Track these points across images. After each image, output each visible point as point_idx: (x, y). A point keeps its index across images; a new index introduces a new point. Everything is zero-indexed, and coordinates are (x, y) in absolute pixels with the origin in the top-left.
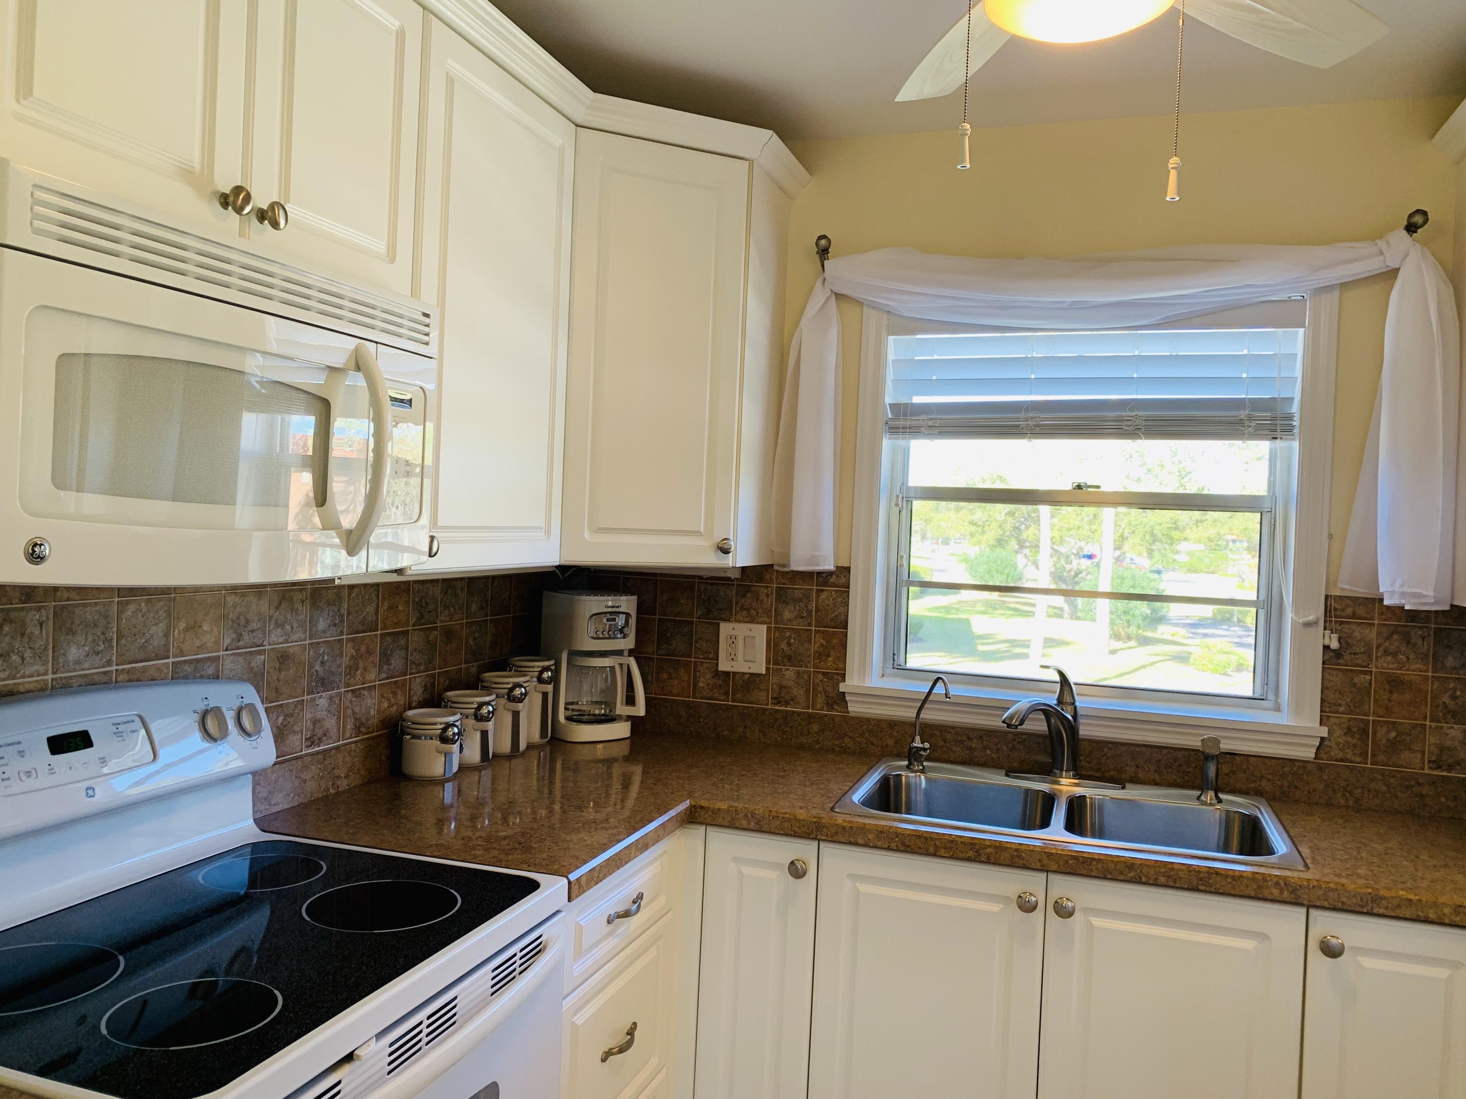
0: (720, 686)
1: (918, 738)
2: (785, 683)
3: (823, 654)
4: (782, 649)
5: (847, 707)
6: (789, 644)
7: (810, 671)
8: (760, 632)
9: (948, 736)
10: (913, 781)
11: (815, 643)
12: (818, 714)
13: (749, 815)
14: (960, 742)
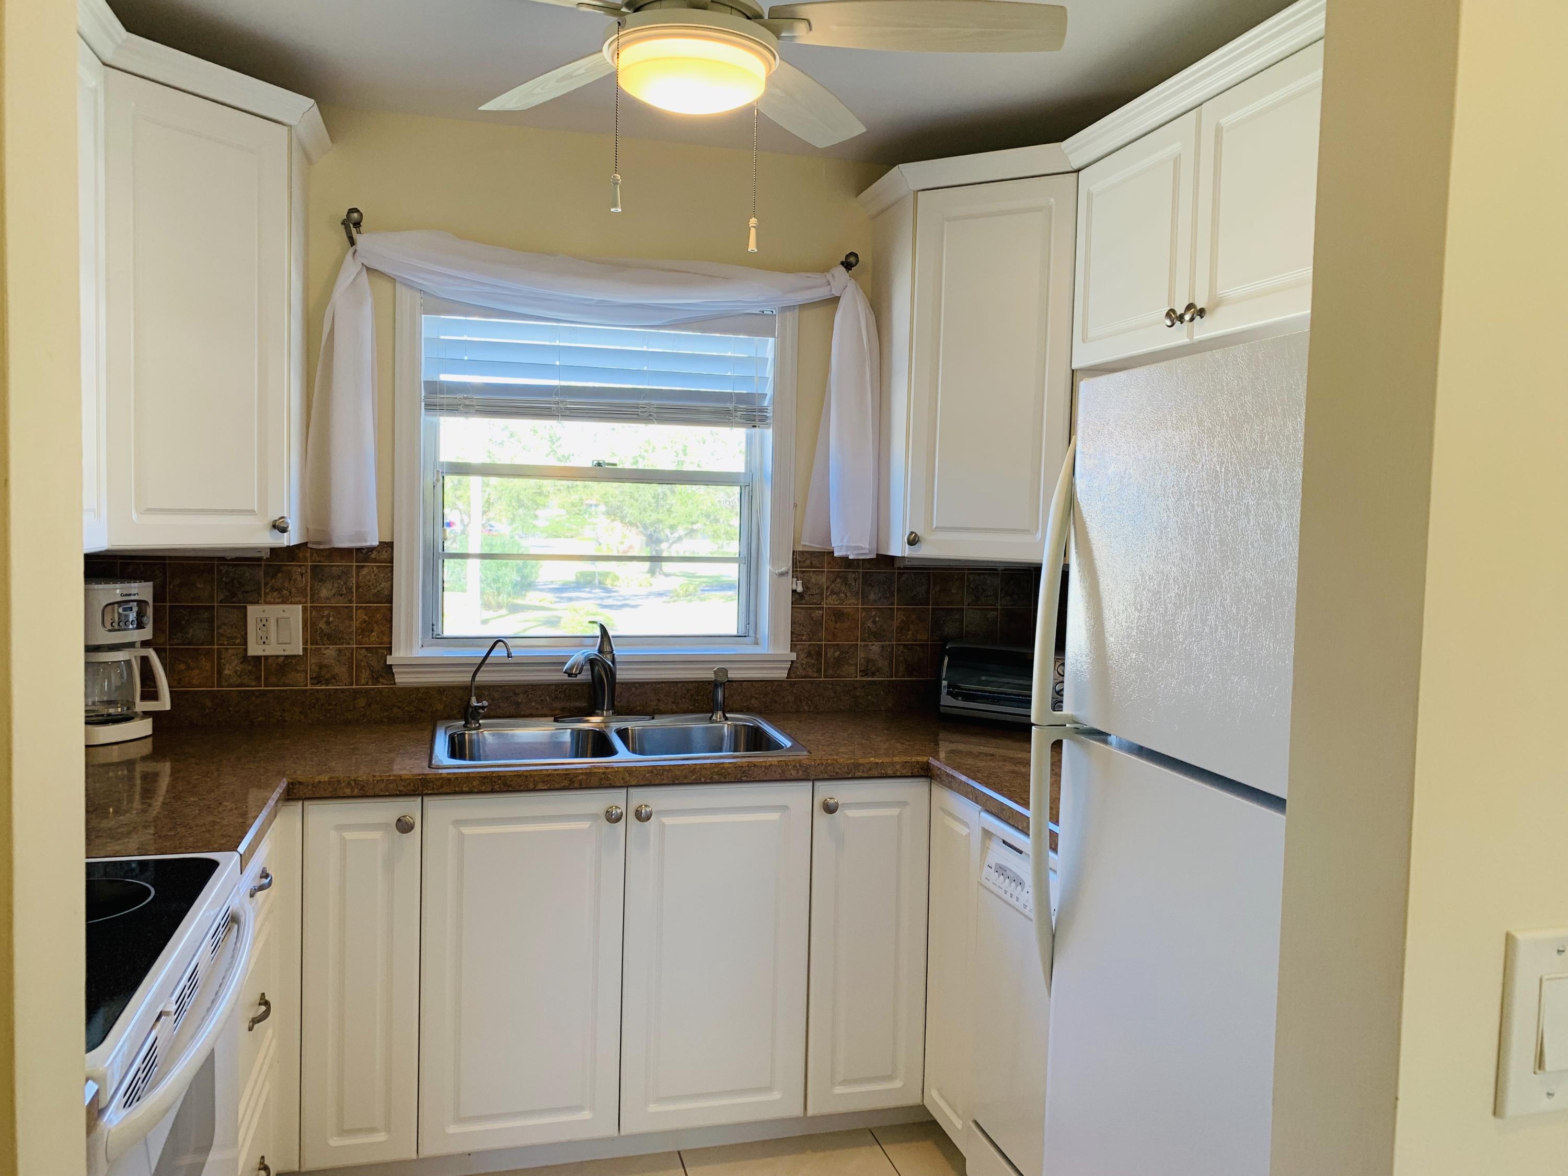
0: (250, 672)
1: (474, 699)
2: (326, 662)
3: (365, 631)
4: (321, 628)
5: (394, 679)
6: (328, 623)
7: (353, 649)
8: (294, 614)
9: (496, 695)
10: (475, 737)
11: (356, 620)
12: (364, 689)
13: (353, 783)
14: (507, 698)
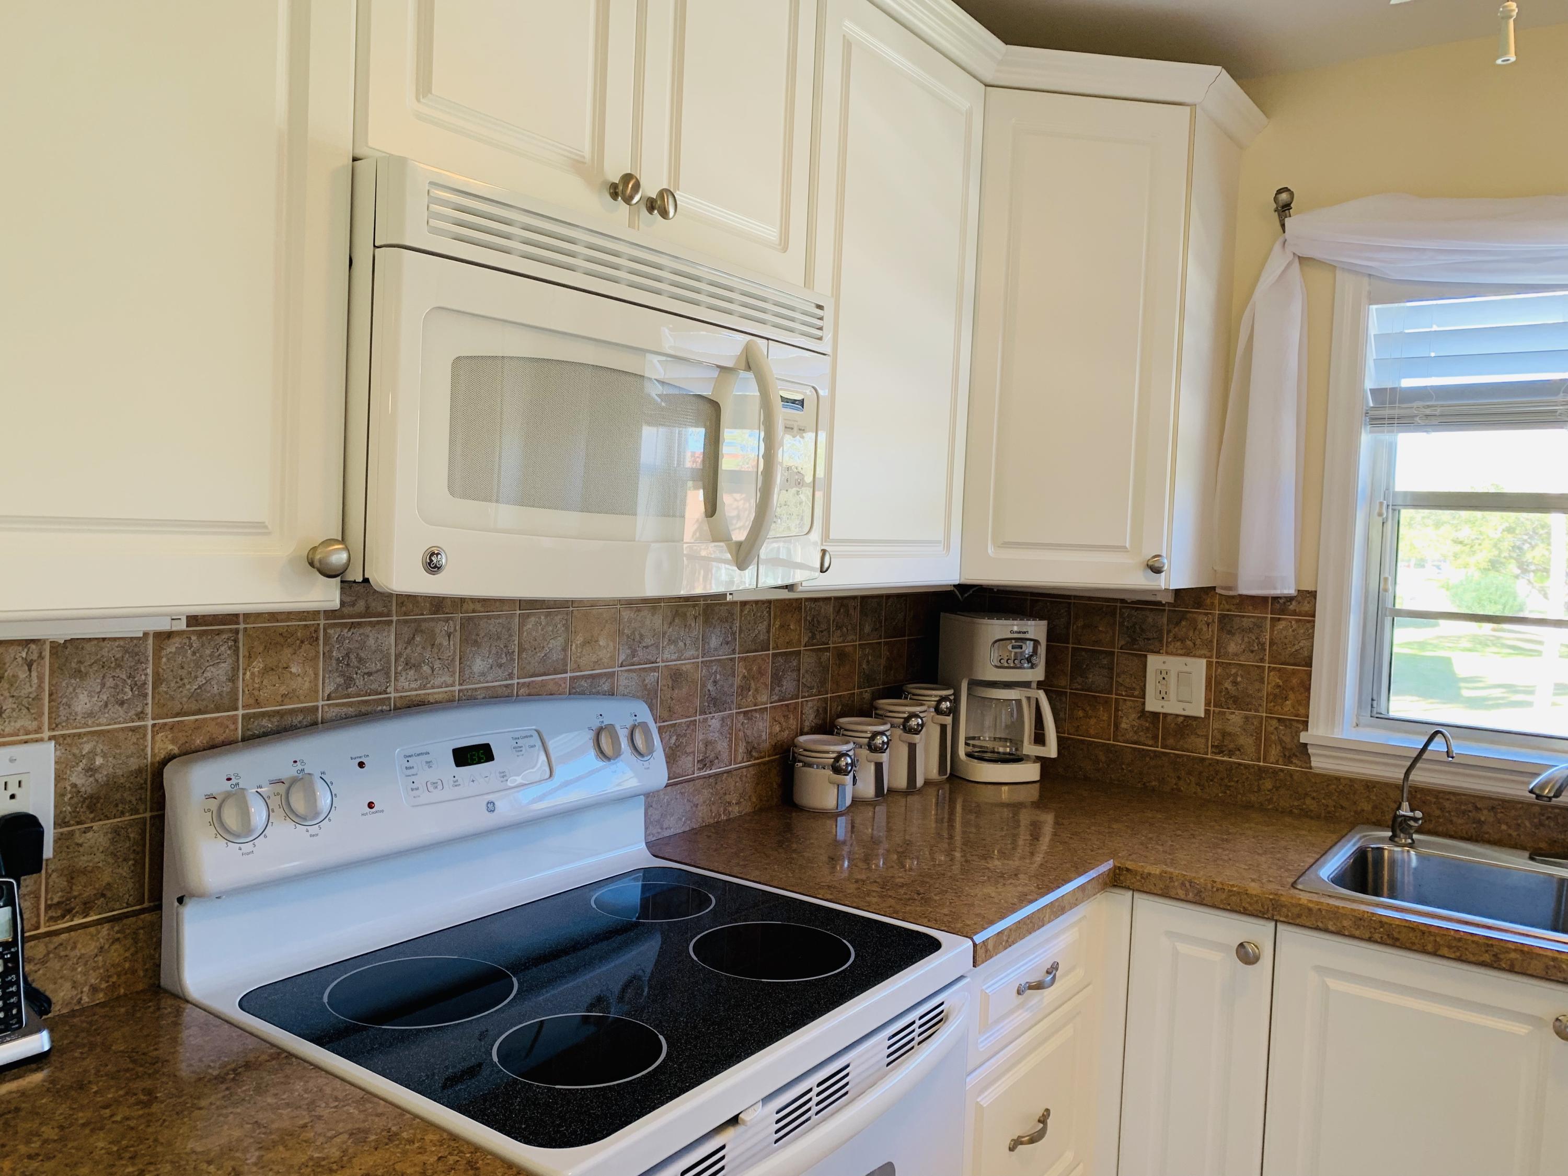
0: (1148, 729)
1: (1405, 805)
2: (1229, 729)
3: (1279, 696)
4: (1226, 689)
5: (1310, 762)
6: (1235, 683)
7: (1262, 716)
8: (1198, 668)
9: (1447, 804)
10: (1398, 857)
11: (1268, 683)
12: (1271, 768)
13: (1188, 885)
14: (1464, 812)
